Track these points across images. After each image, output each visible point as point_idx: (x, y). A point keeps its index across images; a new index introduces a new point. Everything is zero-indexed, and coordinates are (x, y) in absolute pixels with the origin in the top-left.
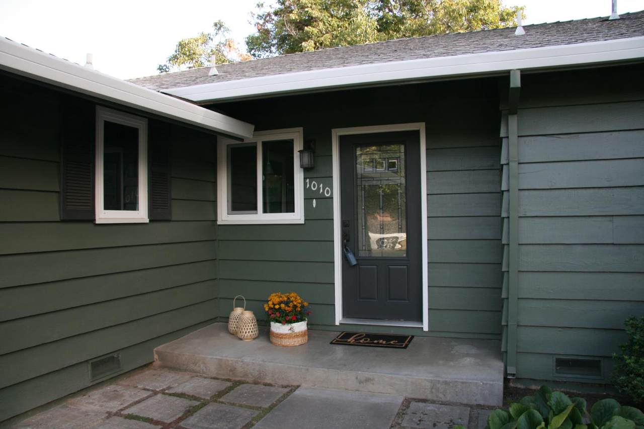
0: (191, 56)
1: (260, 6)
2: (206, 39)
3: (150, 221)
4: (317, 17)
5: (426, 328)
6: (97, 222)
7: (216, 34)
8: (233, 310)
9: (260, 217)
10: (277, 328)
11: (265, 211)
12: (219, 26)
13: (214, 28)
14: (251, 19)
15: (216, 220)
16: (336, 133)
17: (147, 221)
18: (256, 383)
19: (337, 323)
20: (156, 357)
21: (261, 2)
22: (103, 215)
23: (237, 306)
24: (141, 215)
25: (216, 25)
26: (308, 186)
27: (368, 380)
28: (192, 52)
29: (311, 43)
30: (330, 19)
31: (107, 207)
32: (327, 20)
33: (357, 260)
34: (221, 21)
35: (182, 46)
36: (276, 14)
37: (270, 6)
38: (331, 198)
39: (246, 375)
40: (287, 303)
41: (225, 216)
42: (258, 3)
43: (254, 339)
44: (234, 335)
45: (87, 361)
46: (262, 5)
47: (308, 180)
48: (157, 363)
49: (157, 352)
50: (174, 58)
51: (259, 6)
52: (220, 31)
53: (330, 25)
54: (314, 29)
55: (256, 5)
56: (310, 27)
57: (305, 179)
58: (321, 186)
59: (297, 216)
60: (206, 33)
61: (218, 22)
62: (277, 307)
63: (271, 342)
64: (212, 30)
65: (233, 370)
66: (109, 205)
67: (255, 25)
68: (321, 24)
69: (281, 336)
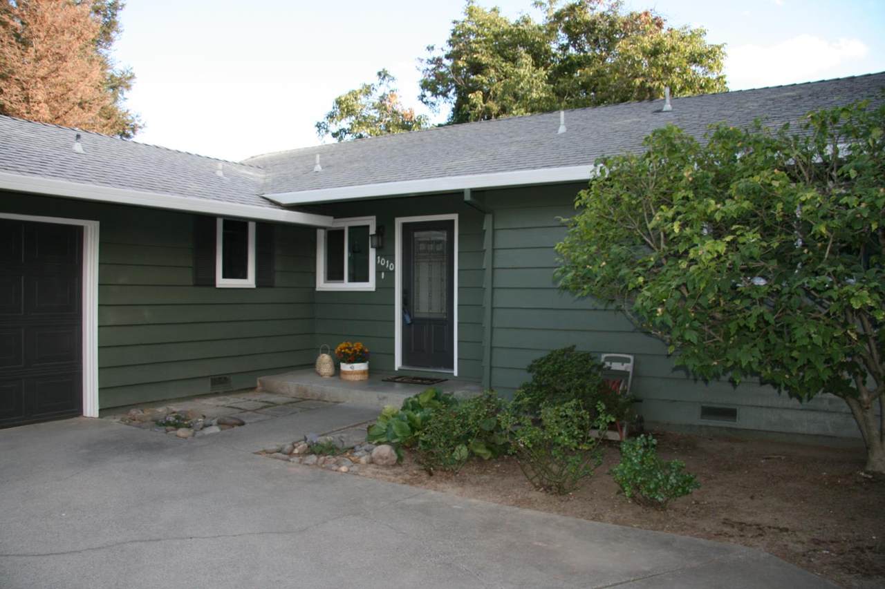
0: (350, 112)
1: (430, 48)
2: (368, 91)
3: (257, 287)
4: (487, 64)
5: (456, 374)
6: (218, 286)
7: (380, 84)
8: (319, 355)
9: (346, 286)
10: (345, 367)
11: (350, 281)
12: (383, 75)
13: (378, 77)
14: (418, 64)
15: (315, 287)
16: (399, 222)
17: (254, 286)
18: (318, 400)
19: (396, 369)
20: (258, 384)
21: (431, 45)
22: (222, 282)
23: (322, 353)
24: (250, 282)
25: (379, 74)
26: (379, 261)
27: (384, 398)
28: (350, 108)
29: (480, 94)
30: (504, 64)
31: (225, 276)
32: (501, 66)
33: (411, 320)
34: (386, 70)
35: (339, 102)
36: (448, 57)
37: (442, 49)
38: (394, 271)
39: (313, 395)
40: (350, 349)
41: (322, 284)
42: (427, 46)
43: (332, 376)
44: (319, 374)
45: (208, 377)
46: (433, 48)
47: (379, 257)
48: (259, 388)
49: (260, 380)
50: (331, 116)
51: (429, 50)
52: (385, 81)
53: (503, 71)
54: (483, 78)
55: (426, 48)
56: (480, 76)
57: (377, 257)
58: (388, 262)
59: (370, 286)
60: (368, 83)
61: (382, 70)
62: (343, 351)
63: (340, 378)
64: (375, 80)
65: (305, 392)
66: (226, 275)
67: (423, 72)
68: (493, 71)
69: (346, 373)
